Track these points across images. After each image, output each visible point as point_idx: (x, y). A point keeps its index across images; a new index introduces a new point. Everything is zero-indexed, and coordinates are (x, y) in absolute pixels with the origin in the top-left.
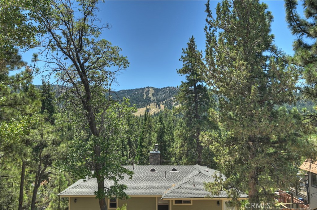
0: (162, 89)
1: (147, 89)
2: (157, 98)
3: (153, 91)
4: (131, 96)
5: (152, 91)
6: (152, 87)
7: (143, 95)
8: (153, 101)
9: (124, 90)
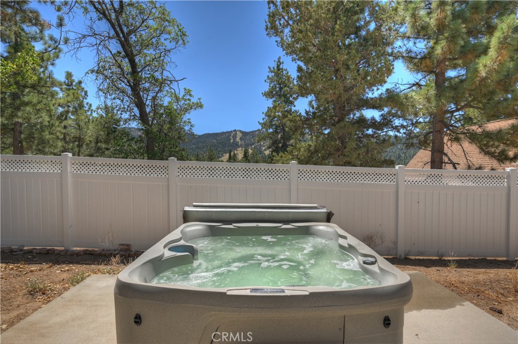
0: (250, 132)
1: (234, 133)
2: (245, 142)
3: (241, 135)
4: (216, 140)
5: (239, 135)
6: (240, 131)
7: (230, 139)
8: (241, 146)
9: (209, 134)
